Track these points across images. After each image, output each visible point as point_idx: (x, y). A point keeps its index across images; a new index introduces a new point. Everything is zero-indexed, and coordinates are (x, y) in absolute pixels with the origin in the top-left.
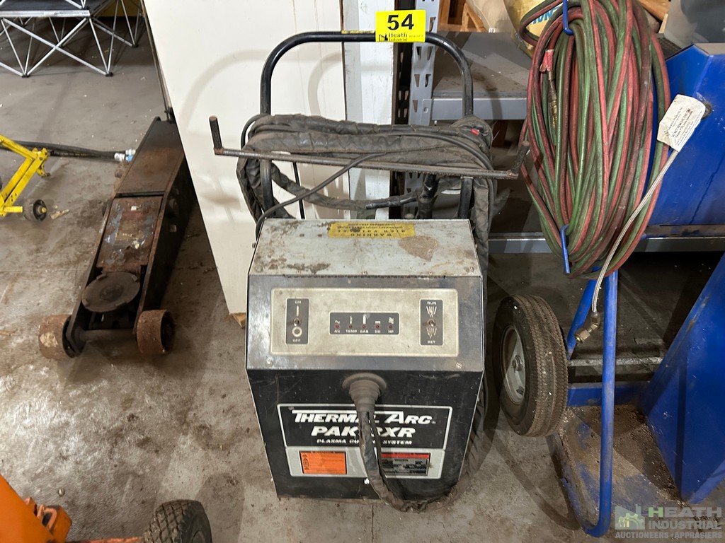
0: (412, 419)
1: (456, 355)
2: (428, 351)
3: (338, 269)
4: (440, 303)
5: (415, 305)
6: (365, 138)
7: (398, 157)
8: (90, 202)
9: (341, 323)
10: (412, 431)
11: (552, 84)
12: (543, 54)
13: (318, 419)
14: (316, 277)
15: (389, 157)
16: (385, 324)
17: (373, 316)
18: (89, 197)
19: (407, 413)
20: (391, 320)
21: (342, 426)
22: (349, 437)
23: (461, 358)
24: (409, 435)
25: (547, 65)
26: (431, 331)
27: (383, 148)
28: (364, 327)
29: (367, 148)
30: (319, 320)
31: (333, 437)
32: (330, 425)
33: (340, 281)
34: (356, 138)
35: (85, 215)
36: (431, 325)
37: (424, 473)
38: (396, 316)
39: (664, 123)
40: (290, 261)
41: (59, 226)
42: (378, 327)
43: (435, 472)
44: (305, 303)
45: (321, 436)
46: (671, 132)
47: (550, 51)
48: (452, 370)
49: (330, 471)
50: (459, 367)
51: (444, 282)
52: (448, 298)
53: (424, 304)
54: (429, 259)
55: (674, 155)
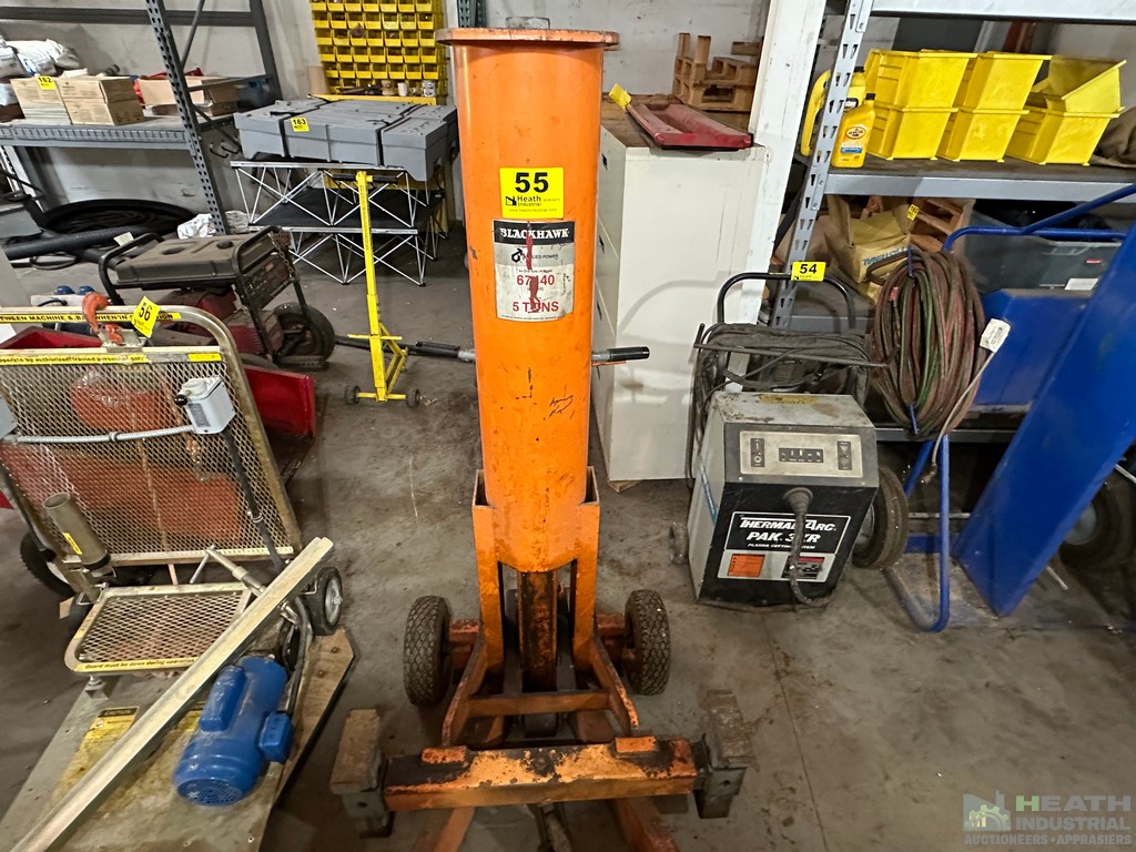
0: (822, 527)
1: (861, 476)
2: (843, 474)
3: (779, 421)
4: (849, 443)
5: (833, 445)
6: (793, 339)
7: (812, 352)
8: (452, 393)
9: (786, 454)
10: (818, 536)
11: (896, 311)
12: (892, 289)
13: (755, 525)
14: (768, 426)
15: (805, 352)
16: (814, 456)
17: (806, 451)
18: (450, 389)
19: (820, 521)
20: (818, 454)
21: (770, 531)
22: (773, 542)
23: (864, 479)
24: (815, 541)
25: (894, 297)
26: (844, 461)
27: (804, 345)
28: (801, 458)
29: (795, 345)
30: (772, 452)
31: (762, 542)
32: (761, 531)
33: (784, 428)
34: (787, 339)
35: (453, 403)
36: (844, 459)
37: (815, 576)
38: (821, 451)
39: (985, 335)
40: (746, 416)
41: (434, 412)
42: (810, 458)
43: (822, 577)
44: (762, 441)
45: (753, 541)
46: (990, 341)
47: (896, 288)
48: (858, 485)
49: (748, 574)
50: (863, 484)
51: (851, 430)
52: (854, 440)
53: (839, 443)
54: (837, 417)
55: (992, 355)
